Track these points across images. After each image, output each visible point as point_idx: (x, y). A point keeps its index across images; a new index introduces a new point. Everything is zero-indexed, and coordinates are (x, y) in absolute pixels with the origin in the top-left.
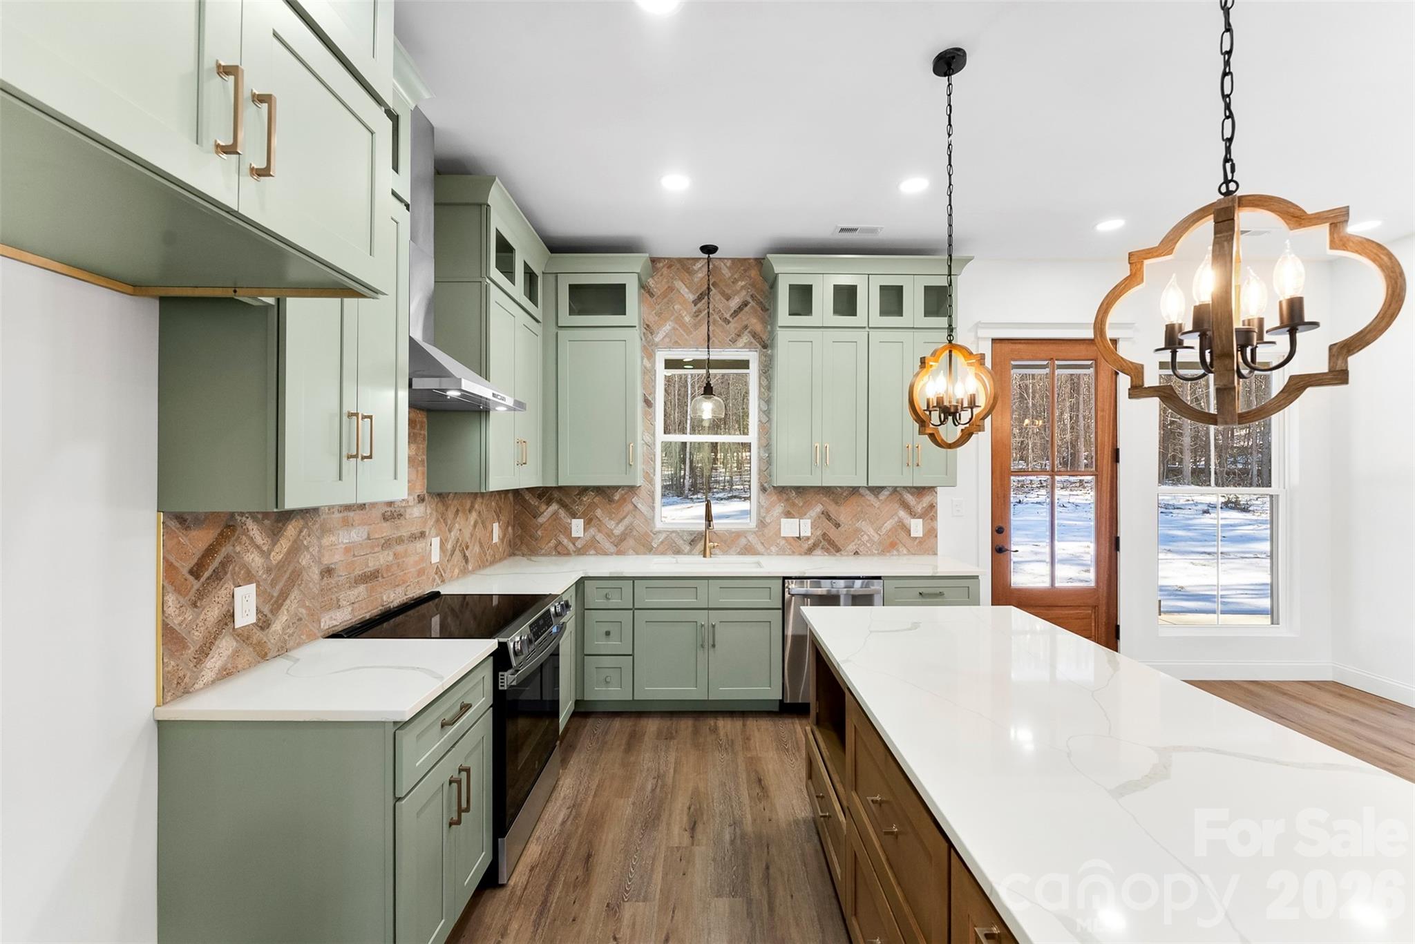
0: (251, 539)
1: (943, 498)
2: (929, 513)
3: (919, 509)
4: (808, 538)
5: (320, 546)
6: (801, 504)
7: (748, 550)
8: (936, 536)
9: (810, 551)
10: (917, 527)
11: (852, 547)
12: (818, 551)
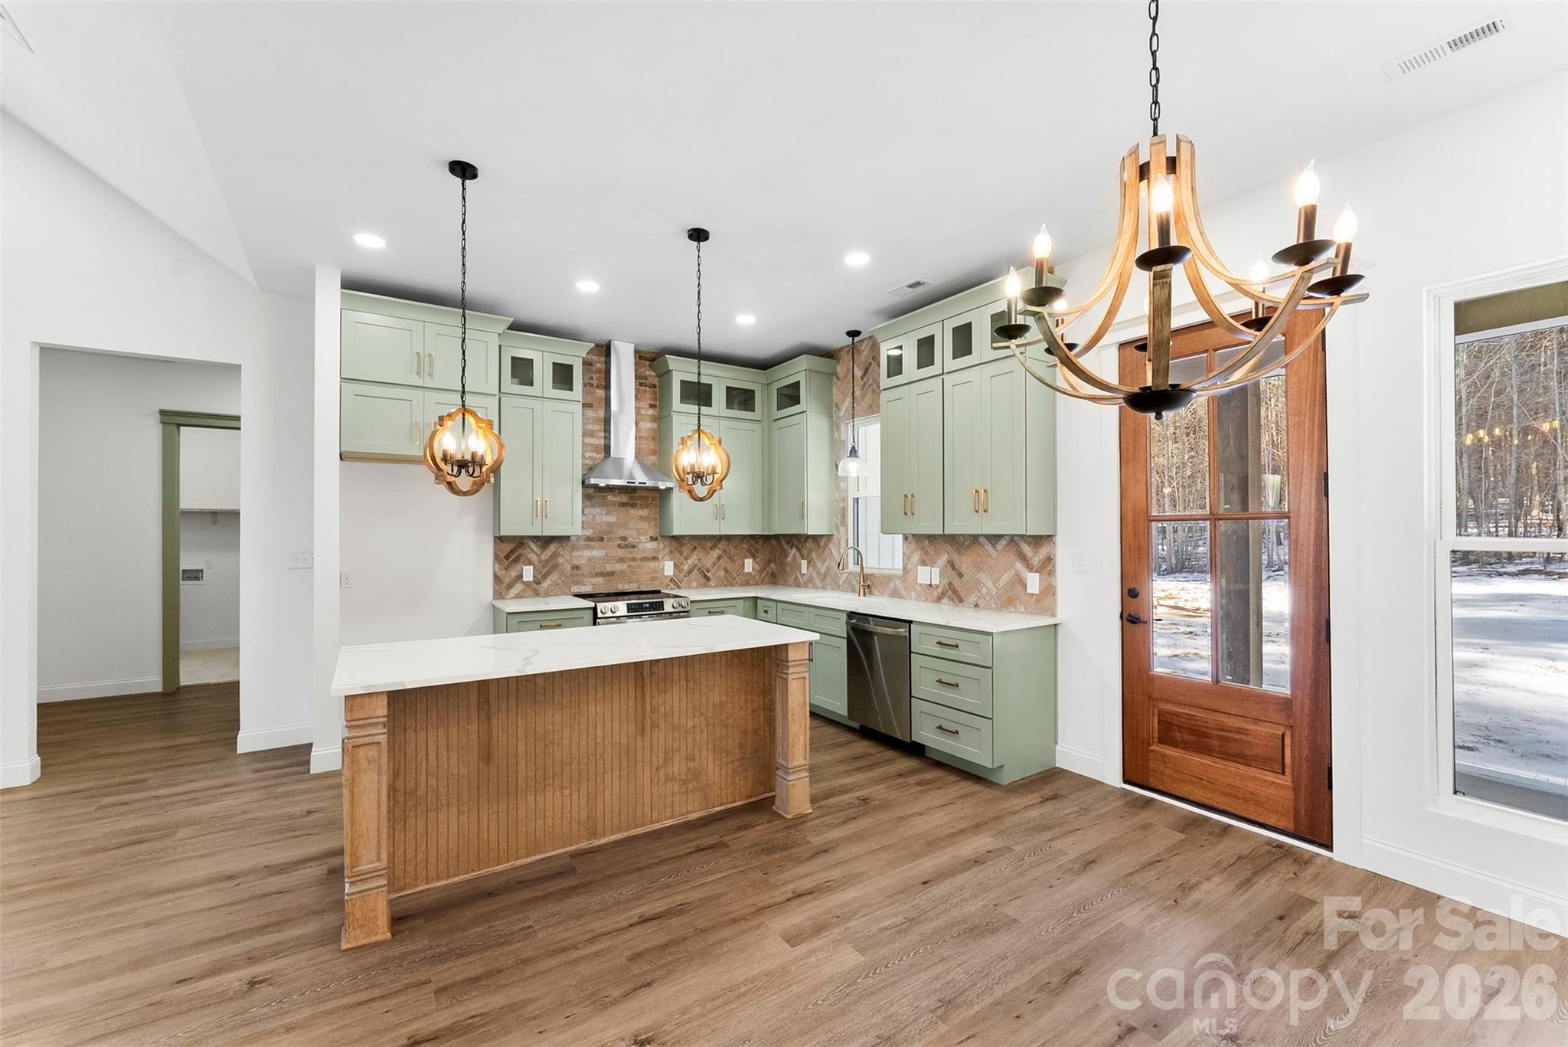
1: (1063, 552)
2: (1047, 566)
3: (1036, 561)
4: (938, 587)
5: (571, 556)
6: (932, 553)
7: (895, 594)
8: (1054, 595)
9: (939, 599)
10: (1034, 582)
11: (972, 599)
12: (945, 601)
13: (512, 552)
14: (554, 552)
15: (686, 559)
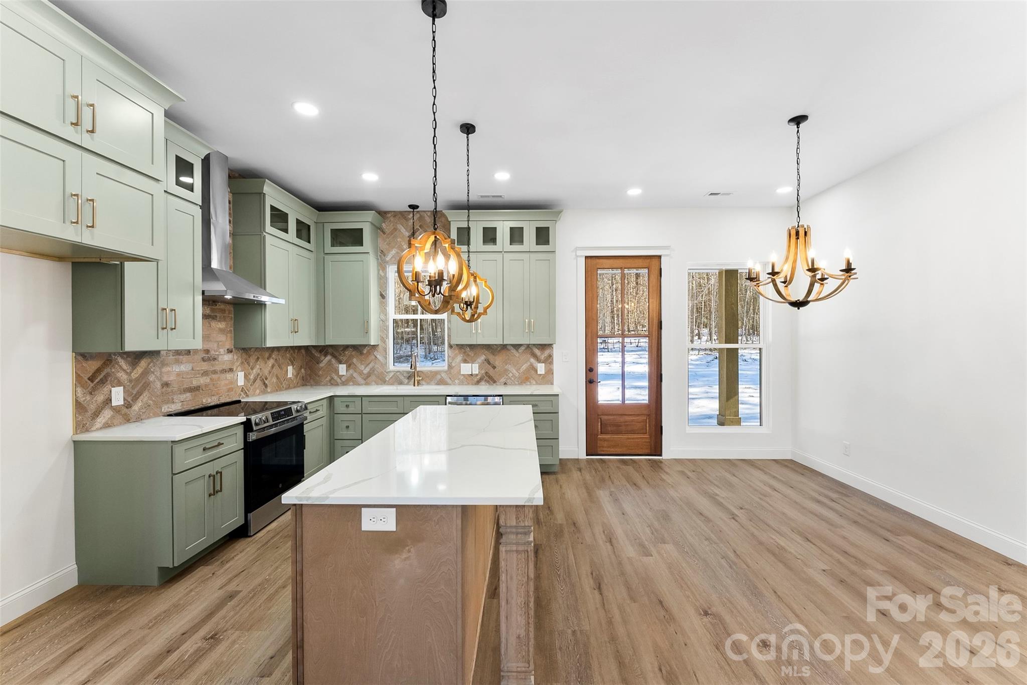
0: (121, 367)
1: (557, 352)
2: (549, 360)
3: (542, 357)
4: (477, 375)
5: (161, 372)
6: (473, 355)
7: (442, 382)
8: (553, 374)
9: (478, 382)
10: (541, 368)
11: (503, 380)
12: (483, 383)
13: (99, 371)
14: (146, 369)
15: (252, 369)
